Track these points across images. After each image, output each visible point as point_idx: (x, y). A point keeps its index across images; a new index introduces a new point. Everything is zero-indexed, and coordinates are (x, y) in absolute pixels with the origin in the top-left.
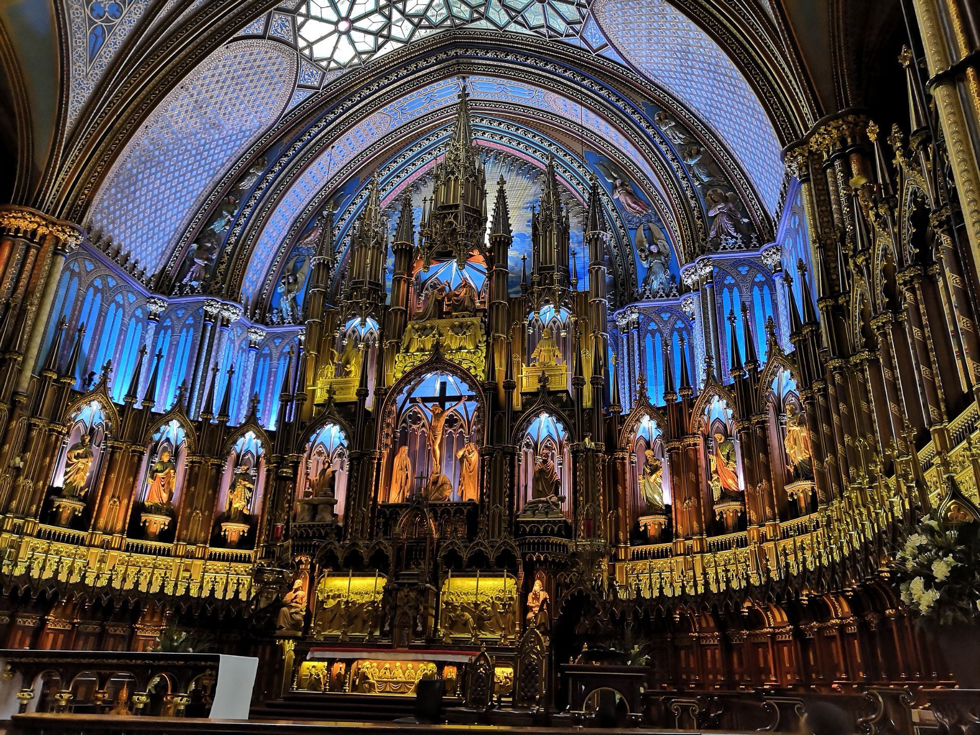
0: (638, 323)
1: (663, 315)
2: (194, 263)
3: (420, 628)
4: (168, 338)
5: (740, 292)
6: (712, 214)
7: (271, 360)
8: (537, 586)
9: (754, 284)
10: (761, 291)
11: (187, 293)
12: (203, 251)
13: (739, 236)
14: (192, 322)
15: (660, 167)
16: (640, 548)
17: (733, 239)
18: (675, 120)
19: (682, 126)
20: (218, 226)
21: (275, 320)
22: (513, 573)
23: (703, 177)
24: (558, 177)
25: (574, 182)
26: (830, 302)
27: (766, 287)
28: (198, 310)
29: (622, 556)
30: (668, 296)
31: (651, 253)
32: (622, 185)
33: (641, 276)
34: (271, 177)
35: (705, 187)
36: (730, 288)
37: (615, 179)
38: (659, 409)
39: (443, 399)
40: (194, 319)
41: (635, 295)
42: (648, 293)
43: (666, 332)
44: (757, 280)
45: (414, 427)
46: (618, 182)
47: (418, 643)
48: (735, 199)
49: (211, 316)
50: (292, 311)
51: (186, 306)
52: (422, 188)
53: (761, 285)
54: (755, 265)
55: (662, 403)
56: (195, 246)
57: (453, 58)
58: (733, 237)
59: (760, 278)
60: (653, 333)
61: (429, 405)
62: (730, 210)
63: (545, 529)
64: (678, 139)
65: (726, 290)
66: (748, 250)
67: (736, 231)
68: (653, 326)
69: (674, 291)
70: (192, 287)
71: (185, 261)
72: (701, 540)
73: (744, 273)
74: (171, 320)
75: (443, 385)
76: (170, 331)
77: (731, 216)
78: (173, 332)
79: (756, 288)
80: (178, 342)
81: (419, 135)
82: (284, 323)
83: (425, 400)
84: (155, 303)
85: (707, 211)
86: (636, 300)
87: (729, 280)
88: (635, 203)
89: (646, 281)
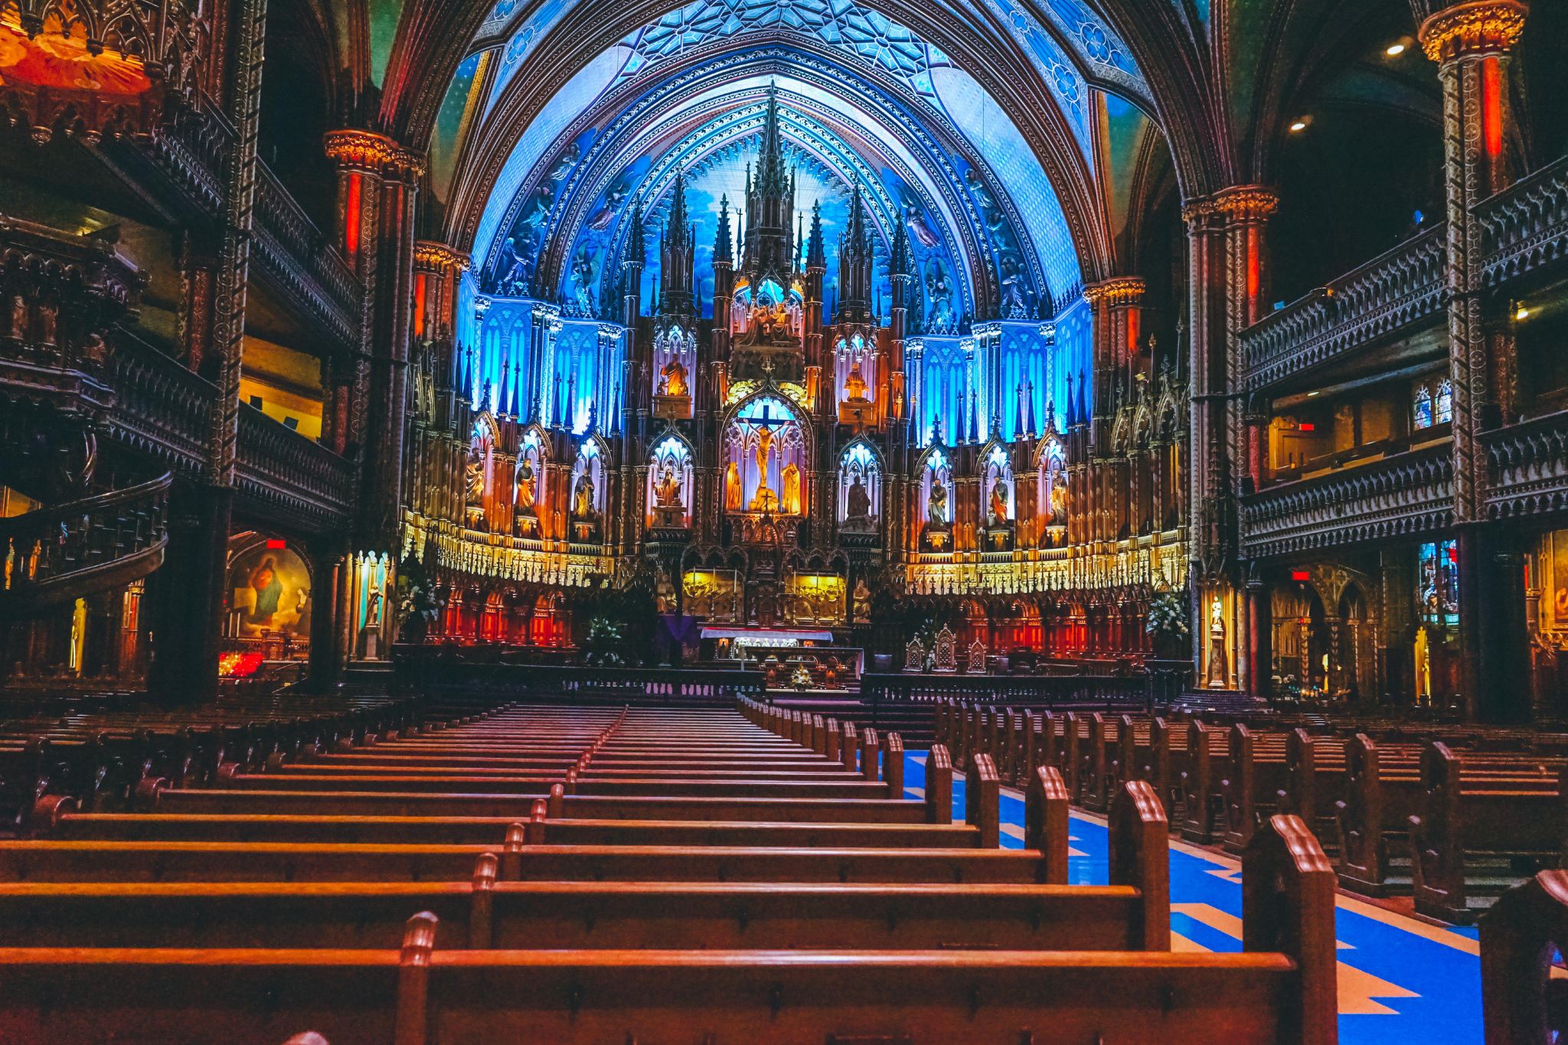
0: (922, 354)
1: (943, 350)
2: (515, 261)
3: (779, 614)
4: (497, 342)
5: (1021, 357)
6: (1005, 283)
7: (571, 353)
8: (860, 584)
9: (1031, 350)
10: (1036, 358)
11: (513, 294)
12: (523, 250)
13: (1025, 307)
14: (521, 326)
15: (962, 220)
16: (927, 555)
17: (1019, 309)
18: (983, 183)
19: (988, 190)
20: (535, 221)
21: (571, 311)
22: (843, 575)
23: (1001, 245)
24: (863, 201)
25: (878, 213)
26: (1101, 418)
27: (1039, 355)
28: (526, 313)
29: (912, 560)
30: (950, 333)
31: (938, 289)
32: (916, 213)
33: (928, 309)
34: (583, 167)
35: (1002, 254)
36: (1013, 351)
37: (910, 205)
38: (950, 449)
39: (765, 421)
40: (523, 322)
41: (922, 328)
42: (933, 328)
43: (945, 366)
44: (1033, 348)
45: (735, 441)
46: (913, 210)
47: (778, 624)
48: (1024, 271)
49: (537, 320)
50: (590, 304)
51: (511, 307)
52: (708, 170)
53: (1036, 352)
54: (1033, 334)
55: (952, 444)
56: (511, 239)
57: (772, 57)
58: (1020, 308)
59: (1036, 346)
60: (934, 365)
61: (755, 425)
62: (1019, 281)
63: (863, 541)
64: (984, 202)
65: (1009, 354)
66: (1030, 322)
67: (1023, 303)
68: (934, 360)
69: (955, 329)
70: (516, 287)
71: (502, 257)
72: (977, 554)
73: (1024, 340)
74: (497, 320)
75: (766, 408)
76: (497, 333)
77: (1019, 286)
78: (501, 334)
79: (1032, 355)
80: (509, 345)
81: (712, 116)
82: (582, 316)
83: (751, 421)
84: (482, 303)
85: (1002, 280)
86: (922, 334)
87: (1013, 345)
88: (927, 235)
89: (932, 317)
